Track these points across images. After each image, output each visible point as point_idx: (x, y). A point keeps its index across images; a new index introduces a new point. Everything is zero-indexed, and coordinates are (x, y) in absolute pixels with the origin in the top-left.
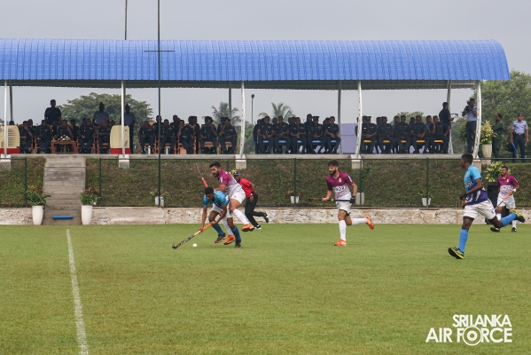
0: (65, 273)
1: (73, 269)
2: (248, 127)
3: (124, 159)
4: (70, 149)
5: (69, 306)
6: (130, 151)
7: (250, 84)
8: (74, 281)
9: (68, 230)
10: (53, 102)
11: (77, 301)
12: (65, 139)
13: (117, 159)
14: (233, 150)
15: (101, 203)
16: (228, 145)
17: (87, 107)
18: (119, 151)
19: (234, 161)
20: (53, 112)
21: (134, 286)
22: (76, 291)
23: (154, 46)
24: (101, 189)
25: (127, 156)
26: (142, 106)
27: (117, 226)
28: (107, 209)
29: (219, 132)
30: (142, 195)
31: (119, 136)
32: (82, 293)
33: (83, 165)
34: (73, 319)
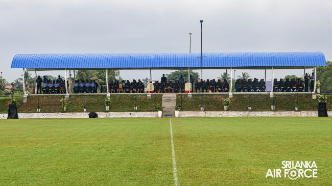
0: (169, 138)
1: (172, 136)
2: (233, 80)
3: (190, 94)
4: (171, 91)
5: (170, 152)
6: (192, 92)
7: (233, 68)
8: (172, 141)
9: (170, 120)
10: (164, 75)
11: (173, 150)
12: (169, 88)
13: (187, 94)
14: (228, 91)
15: (182, 110)
16: (226, 89)
17: (177, 75)
18: (188, 92)
19: (228, 95)
20: (164, 79)
21: (193, 144)
22: (173, 145)
23: (200, 55)
24: (182, 105)
25: (191, 93)
26: (196, 74)
27: (187, 117)
28: (184, 112)
29: (222, 85)
30: (196, 107)
31: (188, 86)
32: (175, 146)
33: (176, 97)
34: (172, 157)
